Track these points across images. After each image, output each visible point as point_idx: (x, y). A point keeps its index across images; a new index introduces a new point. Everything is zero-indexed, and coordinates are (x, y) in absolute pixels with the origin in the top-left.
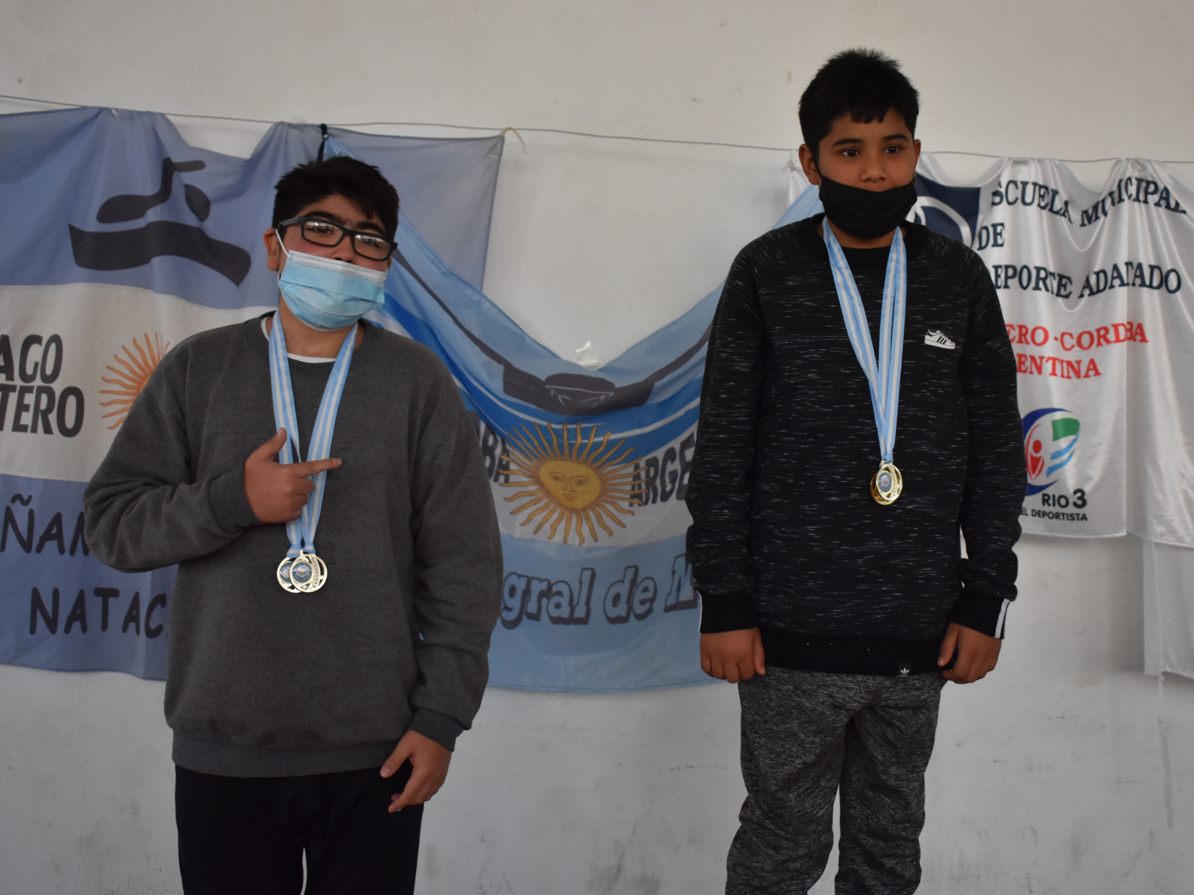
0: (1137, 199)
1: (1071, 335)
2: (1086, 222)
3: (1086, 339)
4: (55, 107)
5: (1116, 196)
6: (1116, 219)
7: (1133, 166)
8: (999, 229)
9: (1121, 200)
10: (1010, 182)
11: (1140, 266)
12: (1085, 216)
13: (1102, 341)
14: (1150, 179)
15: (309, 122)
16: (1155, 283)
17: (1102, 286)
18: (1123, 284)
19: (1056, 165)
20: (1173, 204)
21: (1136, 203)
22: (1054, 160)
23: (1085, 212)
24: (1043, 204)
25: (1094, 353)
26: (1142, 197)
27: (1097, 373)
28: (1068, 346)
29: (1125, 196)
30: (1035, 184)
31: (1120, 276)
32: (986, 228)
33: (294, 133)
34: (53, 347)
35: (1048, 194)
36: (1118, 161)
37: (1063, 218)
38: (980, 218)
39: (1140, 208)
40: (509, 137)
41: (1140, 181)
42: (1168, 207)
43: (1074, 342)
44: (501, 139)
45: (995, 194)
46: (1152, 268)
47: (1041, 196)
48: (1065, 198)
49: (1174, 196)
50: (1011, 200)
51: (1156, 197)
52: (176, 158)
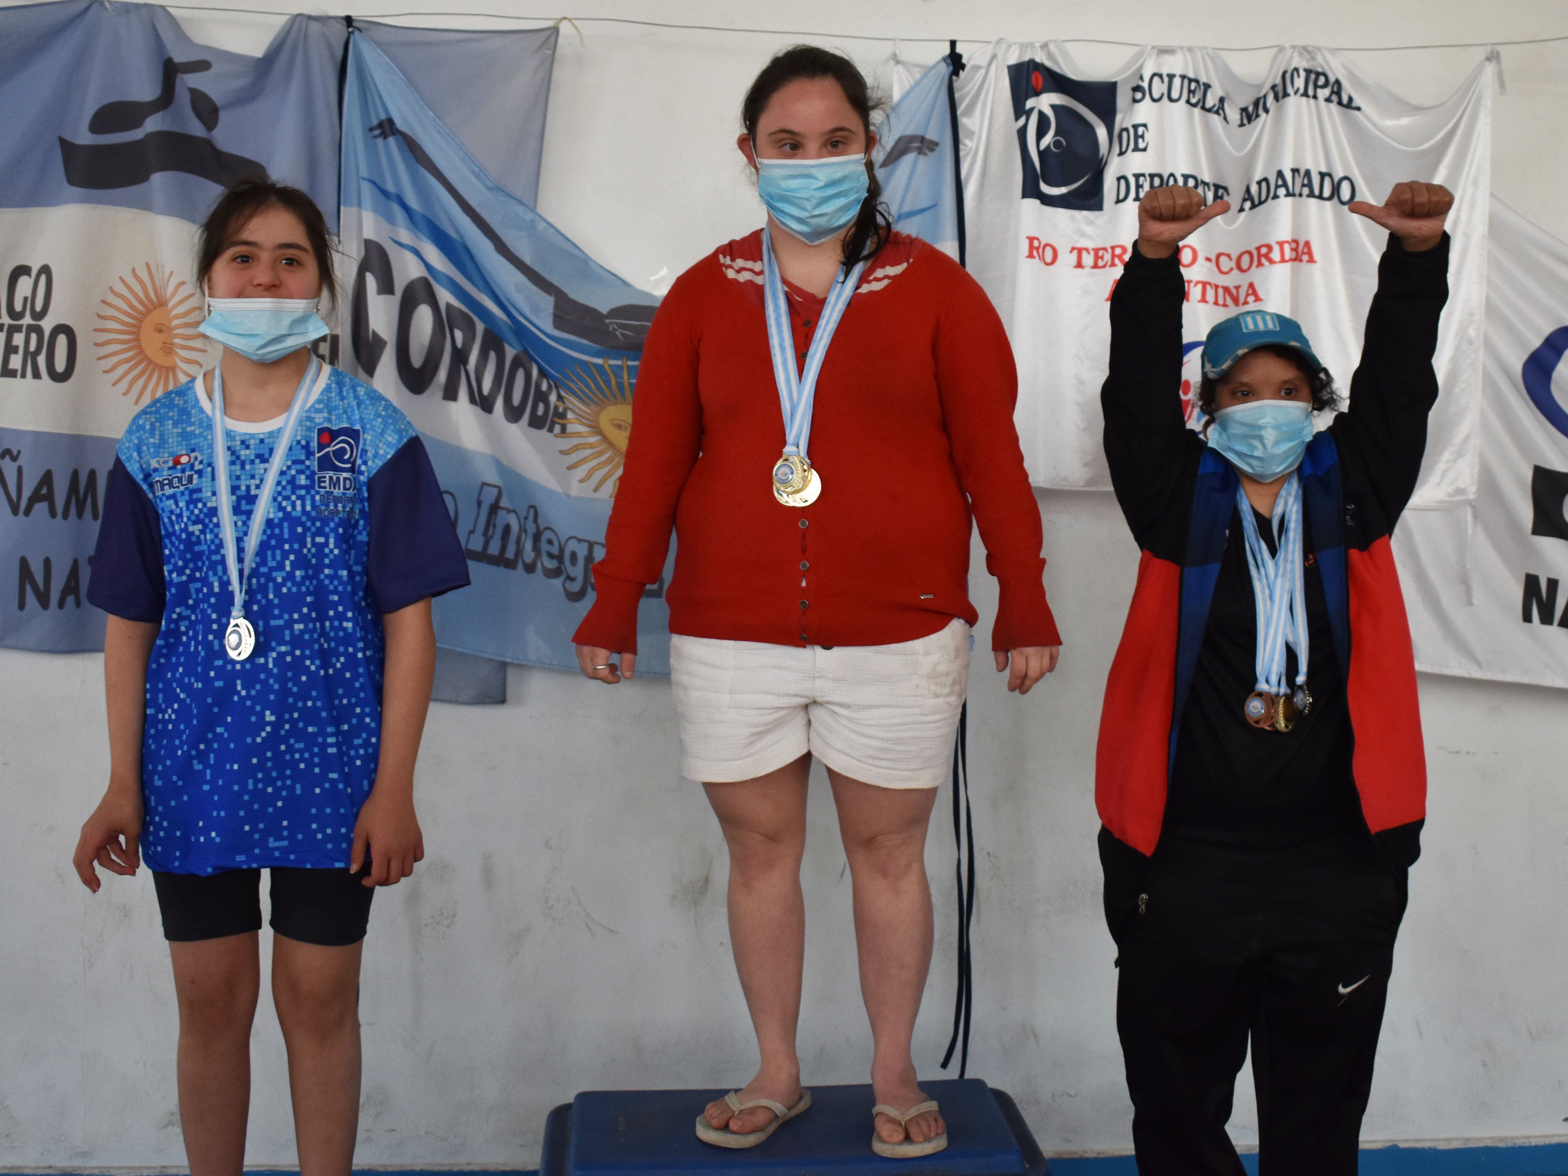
0: (1305, 94)
1: (1229, 256)
2: (1245, 121)
3: (1245, 260)
5: (1280, 89)
6: (1279, 117)
7: (1301, 55)
8: (1140, 130)
9: (1286, 95)
10: (1154, 75)
11: (1307, 173)
12: (1244, 114)
13: (1264, 261)
14: (1320, 70)
15: (332, 12)
16: (1327, 193)
17: (1263, 197)
18: (1288, 194)
19: (1208, 54)
20: (1346, 99)
21: (1304, 99)
22: (1205, 48)
23: (1244, 110)
24: (1194, 101)
25: (1255, 275)
26: (1311, 92)
27: (1258, 300)
28: (1225, 269)
29: (1290, 90)
30: (1183, 77)
31: (1285, 185)
32: (1127, 130)
33: (314, 26)
34: (42, 280)
35: (1200, 88)
36: (1281, 49)
37: (1215, 116)
38: (1119, 118)
39: (1308, 103)
40: (564, 27)
41: (1308, 72)
42: (1340, 103)
43: (1233, 264)
44: (556, 30)
45: (1137, 89)
46: (1322, 175)
47: (1190, 91)
48: (1220, 93)
49: (1348, 89)
50: (1156, 95)
51: (1327, 91)
52: (179, 57)
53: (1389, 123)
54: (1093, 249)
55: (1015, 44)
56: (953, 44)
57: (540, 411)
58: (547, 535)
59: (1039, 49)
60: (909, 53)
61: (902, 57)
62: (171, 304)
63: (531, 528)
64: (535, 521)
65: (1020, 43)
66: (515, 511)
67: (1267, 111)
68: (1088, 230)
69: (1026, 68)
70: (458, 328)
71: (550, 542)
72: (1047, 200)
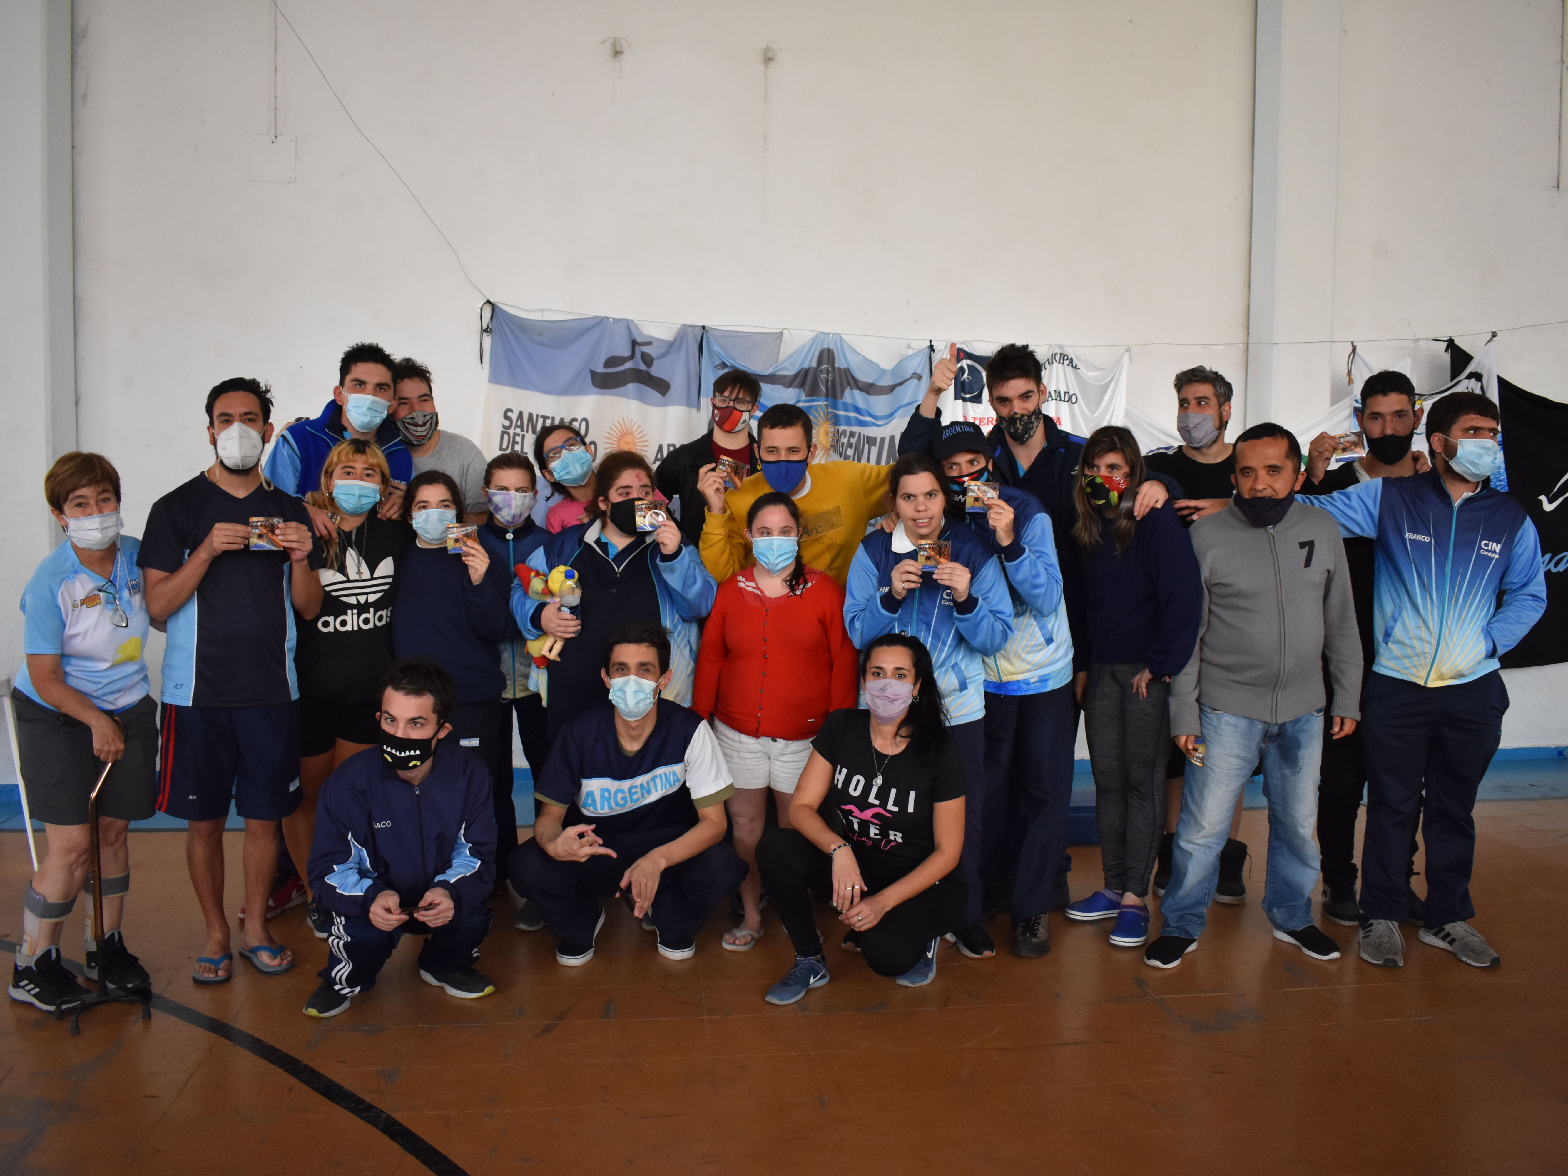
0: (1059, 363)
4: (586, 316)
5: (1050, 360)
6: (1051, 371)
7: (1058, 348)
9: (1052, 363)
11: (1059, 392)
14: (1065, 354)
15: (697, 324)
16: (1066, 400)
18: (1052, 400)
20: (1074, 365)
26: (1061, 362)
29: (1054, 361)
31: (1051, 396)
33: (690, 329)
34: (584, 423)
36: (1051, 346)
39: (1061, 366)
40: (785, 332)
41: (1061, 354)
42: (1072, 366)
44: (782, 333)
46: (1065, 393)
49: (1075, 362)
51: (1067, 362)
52: (638, 340)
53: (1090, 374)
56: (931, 341)
60: (913, 344)
61: (911, 346)
62: (635, 434)
69: (958, 350)
72: (964, 400)
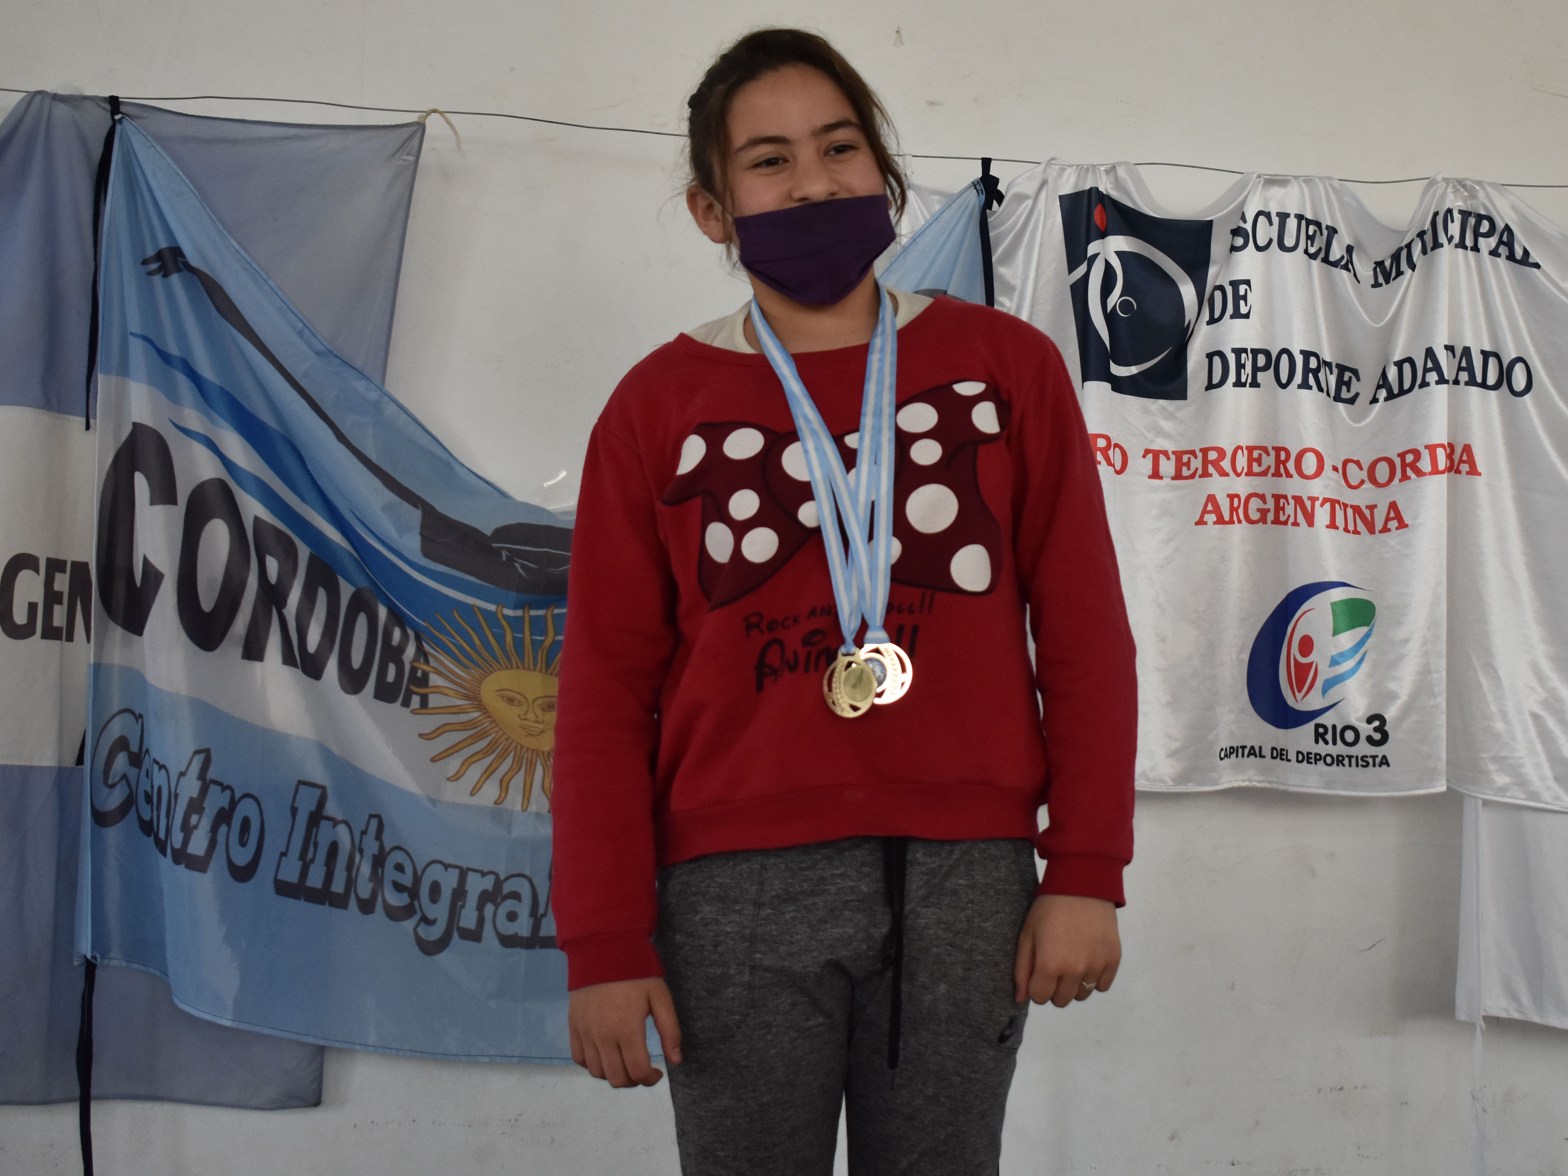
0: (1462, 245)
1: (1358, 463)
2: (1381, 280)
3: (1382, 472)
6: (1430, 275)
7: (1456, 191)
8: (1242, 289)
9: (1437, 245)
10: (1260, 213)
11: (1467, 352)
12: (1378, 270)
13: (1409, 472)
14: (1483, 212)
15: (89, 92)
16: (1491, 380)
17: (1407, 385)
18: (1442, 380)
19: (1332, 187)
20: (1519, 254)
21: (1460, 251)
22: (1330, 178)
23: (1380, 264)
24: (1312, 250)
25: (1397, 492)
26: (1469, 242)
27: (1402, 525)
28: (1354, 483)
29: (1442, 239)
30: (1300, 217)
31: (1436, 368)
32: (1221, 288)
33: (61, 111)
35: (1321, 234)
36: (1432, 182)
37: (1344, 272)
38: (1212, 270)
39: (1466, 257)
40: (433, 125)
41: (1465, 214)
42: (1511, 257)
43: (1364, 475)
44: (420, 127)
45: (1236, 232)
46: (1486, 355)
47: (1308, 237)
48: (1348, 241)
49: (1520, 240)
50: (1261, 242)
51: (1493, 241)
54: (1173, 453)
55: (1070, 166)
56: (986, 163)
57: (391, 677)
58: (397, 857)
59: (1104, 175)
63: (371, 847)
64: (379, 836)
65: (1078, 166)
66: (346, 822)
67: (1412, 267)
68: (1167, 425)
69: (1085, 198)
70: (271, 555)
71: (399, 868)
72: (1119, 385)
